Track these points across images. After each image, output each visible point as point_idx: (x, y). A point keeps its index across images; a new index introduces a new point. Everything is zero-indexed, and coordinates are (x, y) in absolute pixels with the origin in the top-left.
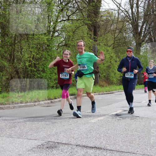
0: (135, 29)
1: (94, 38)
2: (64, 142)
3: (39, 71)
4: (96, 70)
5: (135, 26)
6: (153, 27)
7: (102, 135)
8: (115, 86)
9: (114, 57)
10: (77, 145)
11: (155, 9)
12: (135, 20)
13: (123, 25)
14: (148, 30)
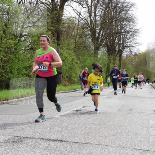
0: (93, 35)
1: (57, 43)
2: (29, 136)
3: (7, 72)
4: (59, 71)
5: (94, 32)
6: (109, 33)
7: (64, 129)
8: (77, 85)
9: (76, 60)
10: (40, 139)
11: (110, 17)
12: (94, 27)
13: (83, 32)
14: (104, 36)
